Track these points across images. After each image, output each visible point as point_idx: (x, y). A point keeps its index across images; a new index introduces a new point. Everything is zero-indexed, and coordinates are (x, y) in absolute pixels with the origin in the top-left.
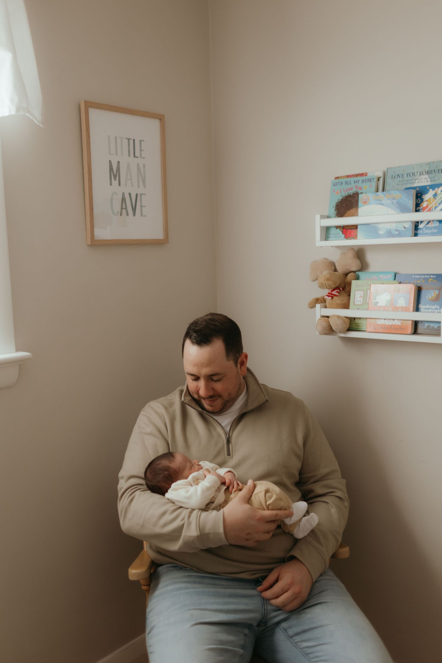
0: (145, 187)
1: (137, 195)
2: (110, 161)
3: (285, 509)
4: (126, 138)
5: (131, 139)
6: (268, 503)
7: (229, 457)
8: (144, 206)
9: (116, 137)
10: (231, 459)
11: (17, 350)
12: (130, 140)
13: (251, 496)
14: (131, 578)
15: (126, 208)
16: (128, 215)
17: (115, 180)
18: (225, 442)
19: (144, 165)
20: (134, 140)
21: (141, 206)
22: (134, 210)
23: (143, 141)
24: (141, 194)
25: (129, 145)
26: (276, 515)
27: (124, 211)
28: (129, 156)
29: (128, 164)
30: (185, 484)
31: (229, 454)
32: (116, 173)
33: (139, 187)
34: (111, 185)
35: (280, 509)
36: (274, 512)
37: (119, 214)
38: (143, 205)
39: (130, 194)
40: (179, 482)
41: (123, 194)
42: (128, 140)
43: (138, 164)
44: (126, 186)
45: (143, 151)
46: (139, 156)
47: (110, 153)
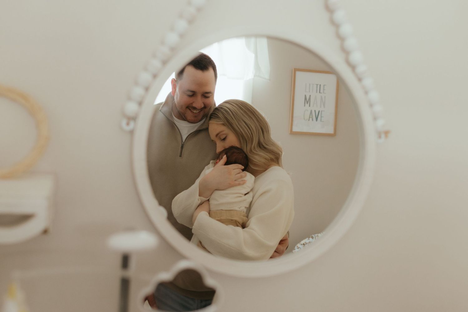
0: (324, 106)
1: (319, 111)
2: (305, 95)
5: (318, 85)
9: (310, 84)
15: (312, 117)
16: (313, 120)
17: (307, 104)
19: (325, 97)
20: (320, 85)
21: (321, 117)
22: (317, 118)
23: (326, 85)
24: (321, 111)
25: (317, 87)
27: (311, 119)
28: (317, 92)
29: (316, 96)
32: (308, 100)
33: (321, 107)
34: (305, 106)
37: (308, 120)
38: (322, 116)
39: (315, 111)
41: (311, 111)
42: (317, 85)
43: (321, 97)
44: (313, 107)
45: (325, 90)
46: (322, 92)
47: (305, 92)
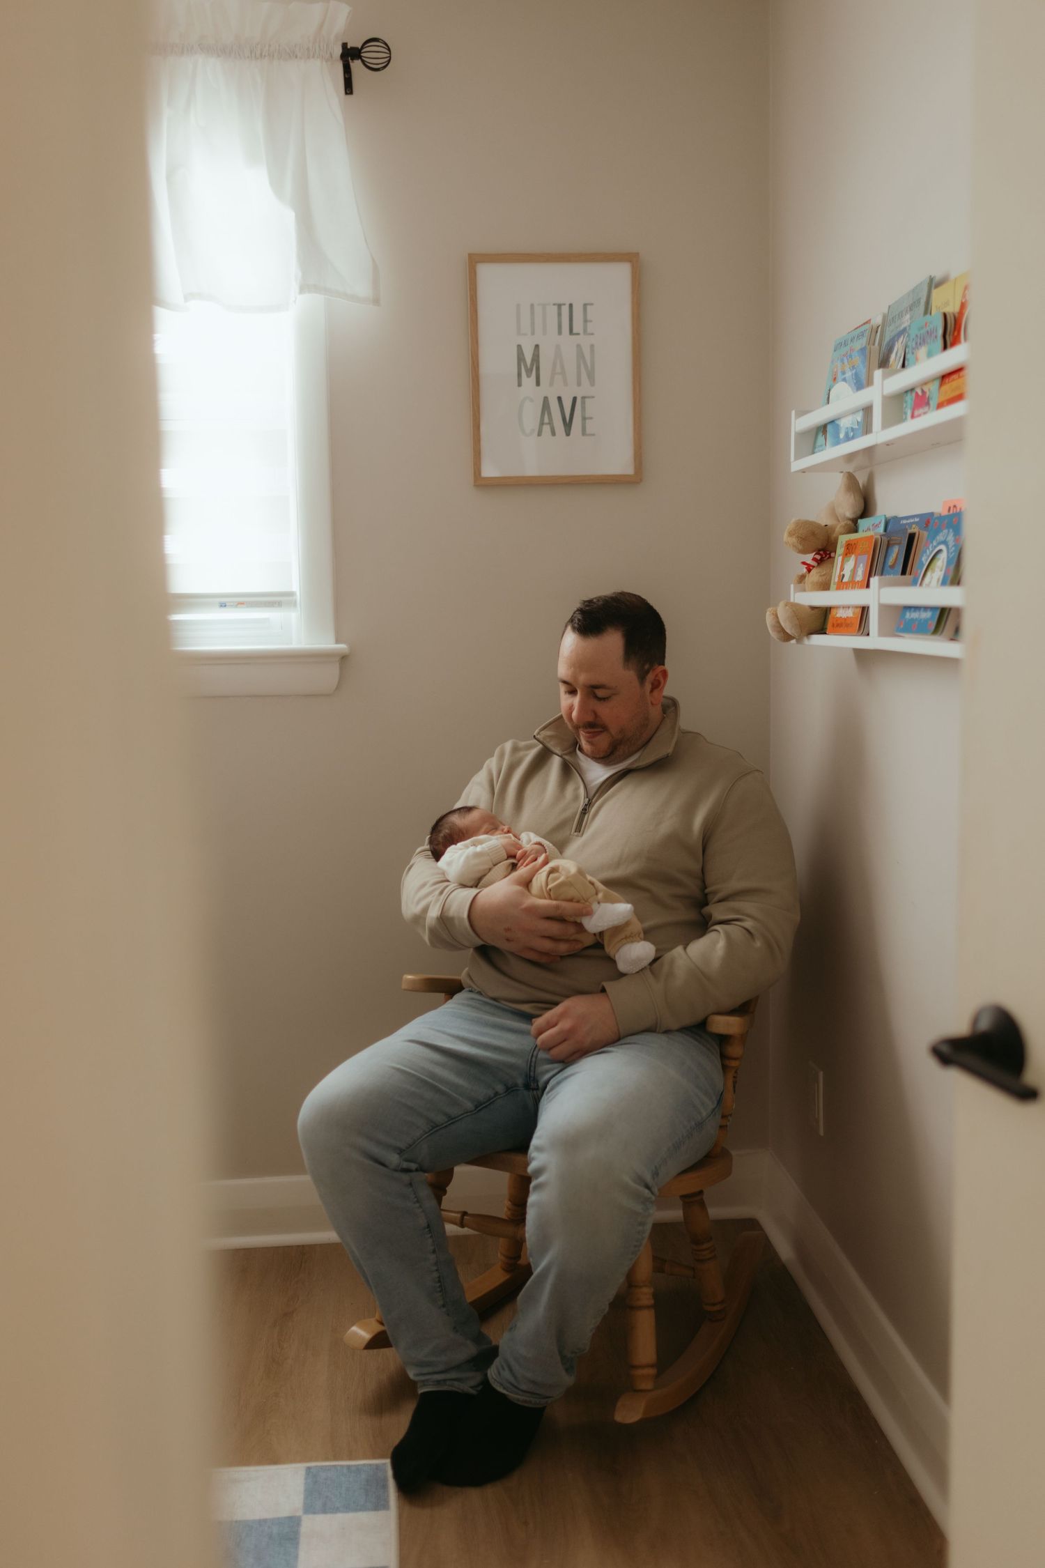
0: (592, 383)
1: (575, 399)
2: (519, 347)
3: (578, 902)
4: (554, 304)
5: (564, 304)
6: (550, 887)
7: (576, 834)
8: (591, 418)
9: (532, 306)
10: (579, 838)
11: (337, 641)
12: (563, 307)
13: (534, 876)
15: (551, 423)
16: (553, 433)
17: (529, 376)
18: (580, 809)
19: (592, 346)
20: (571, 306)
21: (584, 419)
22: (568, 425)
23: (592, 304)
24: (583, 398)
25: (560, 314)
26: (557, 907)
27: (546, 429)
28: (560, 332)
29: (558, 347)
31: (578, 829)
32: (532, 364)
33: (579, 384)
34: (520, 385)
35: (571, 900)
36: (554, 902)
37: (536, 433)
38: (587, 416)
39: (559, 399)
40: (460, 845)
41: (546, 399)
42: (560, 306)
43: (579, 346)
44: (551, 384)
45: (591, 321)
46: (581, 332)
47: (519, 333)
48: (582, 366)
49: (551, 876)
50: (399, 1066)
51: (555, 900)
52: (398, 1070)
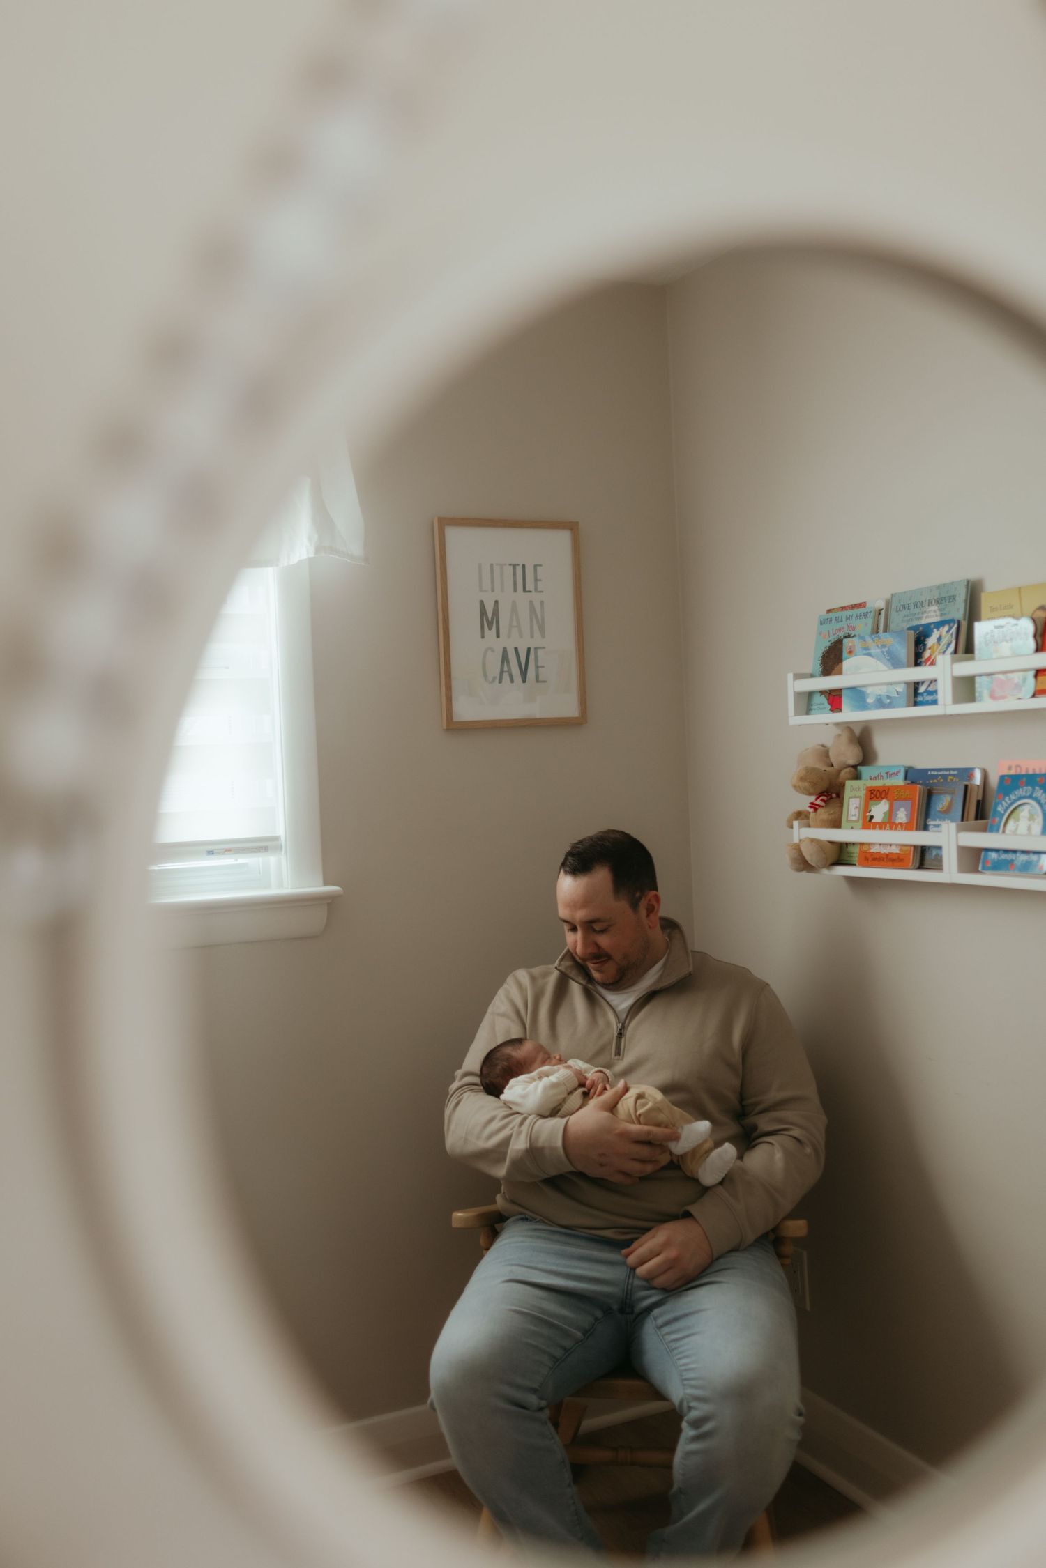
0: (543, 636)
1: (529, 650)
2: (482, 602)
3: (666, 1127)
4: (510, 565)
5: (518, 565)
6: (639, 1112)
7: (616, 1057)
8: (543, 667)
9: (492, 566)
10: (620, 1061)
11: (326, 884)
12: (517, 567)
13: (617, 1103)
14: (455, 1224)
15: (509, 672)
16: (512, 681)
17: (490, 629)
18: (615, 1034)
19: (542, 603)
20: (524, 566)
21: (537, 667)
22: (524, 673)
23: (540, 565)
24: (536, 648)
25: (515, 574)
26: (649, 1133)
27: (506, 677)
28: (515, 590)
29: (514, 603)
30: (527, 1080)
31: (618, 1053)
32: (492, 619)
33: (532, 636)
34: (483, 637)
35: (658, 1125)
36: (646, 1128)
37: (497, 680)
38: (540, 664)
39: (516, 649)
40: (522, 1078)
41: (505, 650)
42: (514, 566)
43: (531, 602)
44: (509, 636)
45: (540, 580)
46: (533, 589)
47: (481, 590)
48: (534, 620)
49: (639, 1102)
50: (514, 1308)
51: (646, 1124)
52: (515, 1311)
